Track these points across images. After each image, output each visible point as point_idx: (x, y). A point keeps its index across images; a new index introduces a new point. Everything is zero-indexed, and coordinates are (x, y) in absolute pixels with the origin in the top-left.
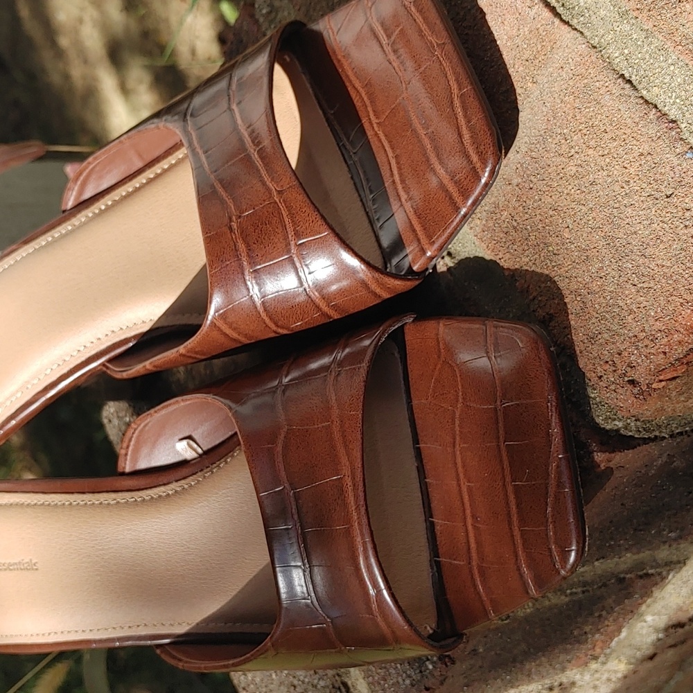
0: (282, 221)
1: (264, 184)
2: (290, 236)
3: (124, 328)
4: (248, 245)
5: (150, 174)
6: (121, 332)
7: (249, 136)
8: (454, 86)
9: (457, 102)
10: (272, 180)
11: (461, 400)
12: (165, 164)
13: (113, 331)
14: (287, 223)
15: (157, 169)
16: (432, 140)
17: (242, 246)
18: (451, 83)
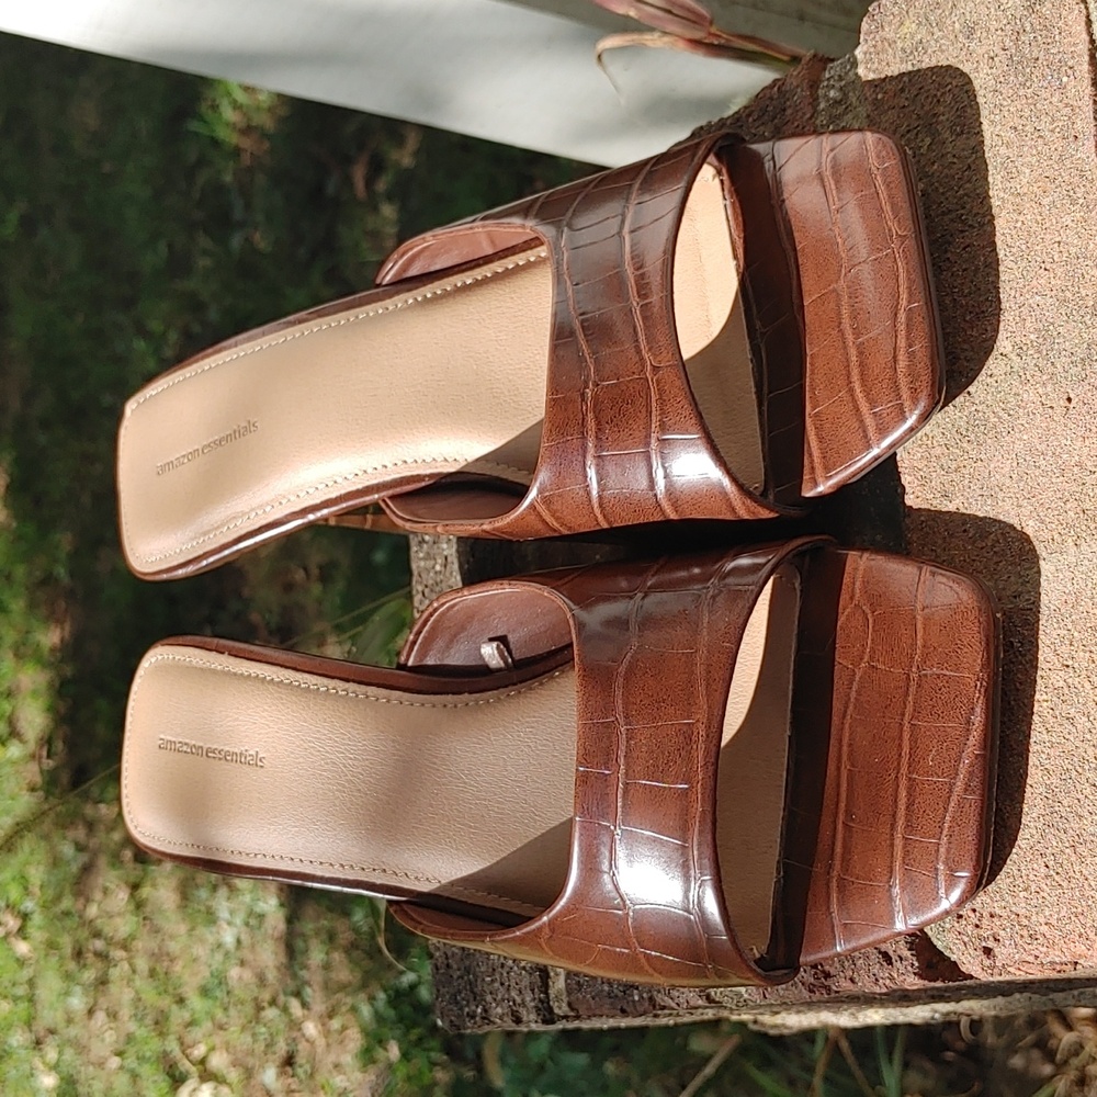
0: (648, 406)
1: (639, 351)
2: (653, 426)
3: (419, 461)
4: (598, 423)
5: (497, 267)
6: (414, 465)
7: (636, 281)
8: (904, 296)
9: (902, 316)
10: (650, 349)
11: (866, 658)
12: (520, 259)
13: (405, 462)
14: (654, 409)
15: (510, 263)
16: (860, 354)
17: (591, 424)
18: (901, 289)
